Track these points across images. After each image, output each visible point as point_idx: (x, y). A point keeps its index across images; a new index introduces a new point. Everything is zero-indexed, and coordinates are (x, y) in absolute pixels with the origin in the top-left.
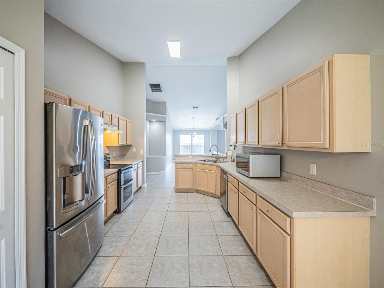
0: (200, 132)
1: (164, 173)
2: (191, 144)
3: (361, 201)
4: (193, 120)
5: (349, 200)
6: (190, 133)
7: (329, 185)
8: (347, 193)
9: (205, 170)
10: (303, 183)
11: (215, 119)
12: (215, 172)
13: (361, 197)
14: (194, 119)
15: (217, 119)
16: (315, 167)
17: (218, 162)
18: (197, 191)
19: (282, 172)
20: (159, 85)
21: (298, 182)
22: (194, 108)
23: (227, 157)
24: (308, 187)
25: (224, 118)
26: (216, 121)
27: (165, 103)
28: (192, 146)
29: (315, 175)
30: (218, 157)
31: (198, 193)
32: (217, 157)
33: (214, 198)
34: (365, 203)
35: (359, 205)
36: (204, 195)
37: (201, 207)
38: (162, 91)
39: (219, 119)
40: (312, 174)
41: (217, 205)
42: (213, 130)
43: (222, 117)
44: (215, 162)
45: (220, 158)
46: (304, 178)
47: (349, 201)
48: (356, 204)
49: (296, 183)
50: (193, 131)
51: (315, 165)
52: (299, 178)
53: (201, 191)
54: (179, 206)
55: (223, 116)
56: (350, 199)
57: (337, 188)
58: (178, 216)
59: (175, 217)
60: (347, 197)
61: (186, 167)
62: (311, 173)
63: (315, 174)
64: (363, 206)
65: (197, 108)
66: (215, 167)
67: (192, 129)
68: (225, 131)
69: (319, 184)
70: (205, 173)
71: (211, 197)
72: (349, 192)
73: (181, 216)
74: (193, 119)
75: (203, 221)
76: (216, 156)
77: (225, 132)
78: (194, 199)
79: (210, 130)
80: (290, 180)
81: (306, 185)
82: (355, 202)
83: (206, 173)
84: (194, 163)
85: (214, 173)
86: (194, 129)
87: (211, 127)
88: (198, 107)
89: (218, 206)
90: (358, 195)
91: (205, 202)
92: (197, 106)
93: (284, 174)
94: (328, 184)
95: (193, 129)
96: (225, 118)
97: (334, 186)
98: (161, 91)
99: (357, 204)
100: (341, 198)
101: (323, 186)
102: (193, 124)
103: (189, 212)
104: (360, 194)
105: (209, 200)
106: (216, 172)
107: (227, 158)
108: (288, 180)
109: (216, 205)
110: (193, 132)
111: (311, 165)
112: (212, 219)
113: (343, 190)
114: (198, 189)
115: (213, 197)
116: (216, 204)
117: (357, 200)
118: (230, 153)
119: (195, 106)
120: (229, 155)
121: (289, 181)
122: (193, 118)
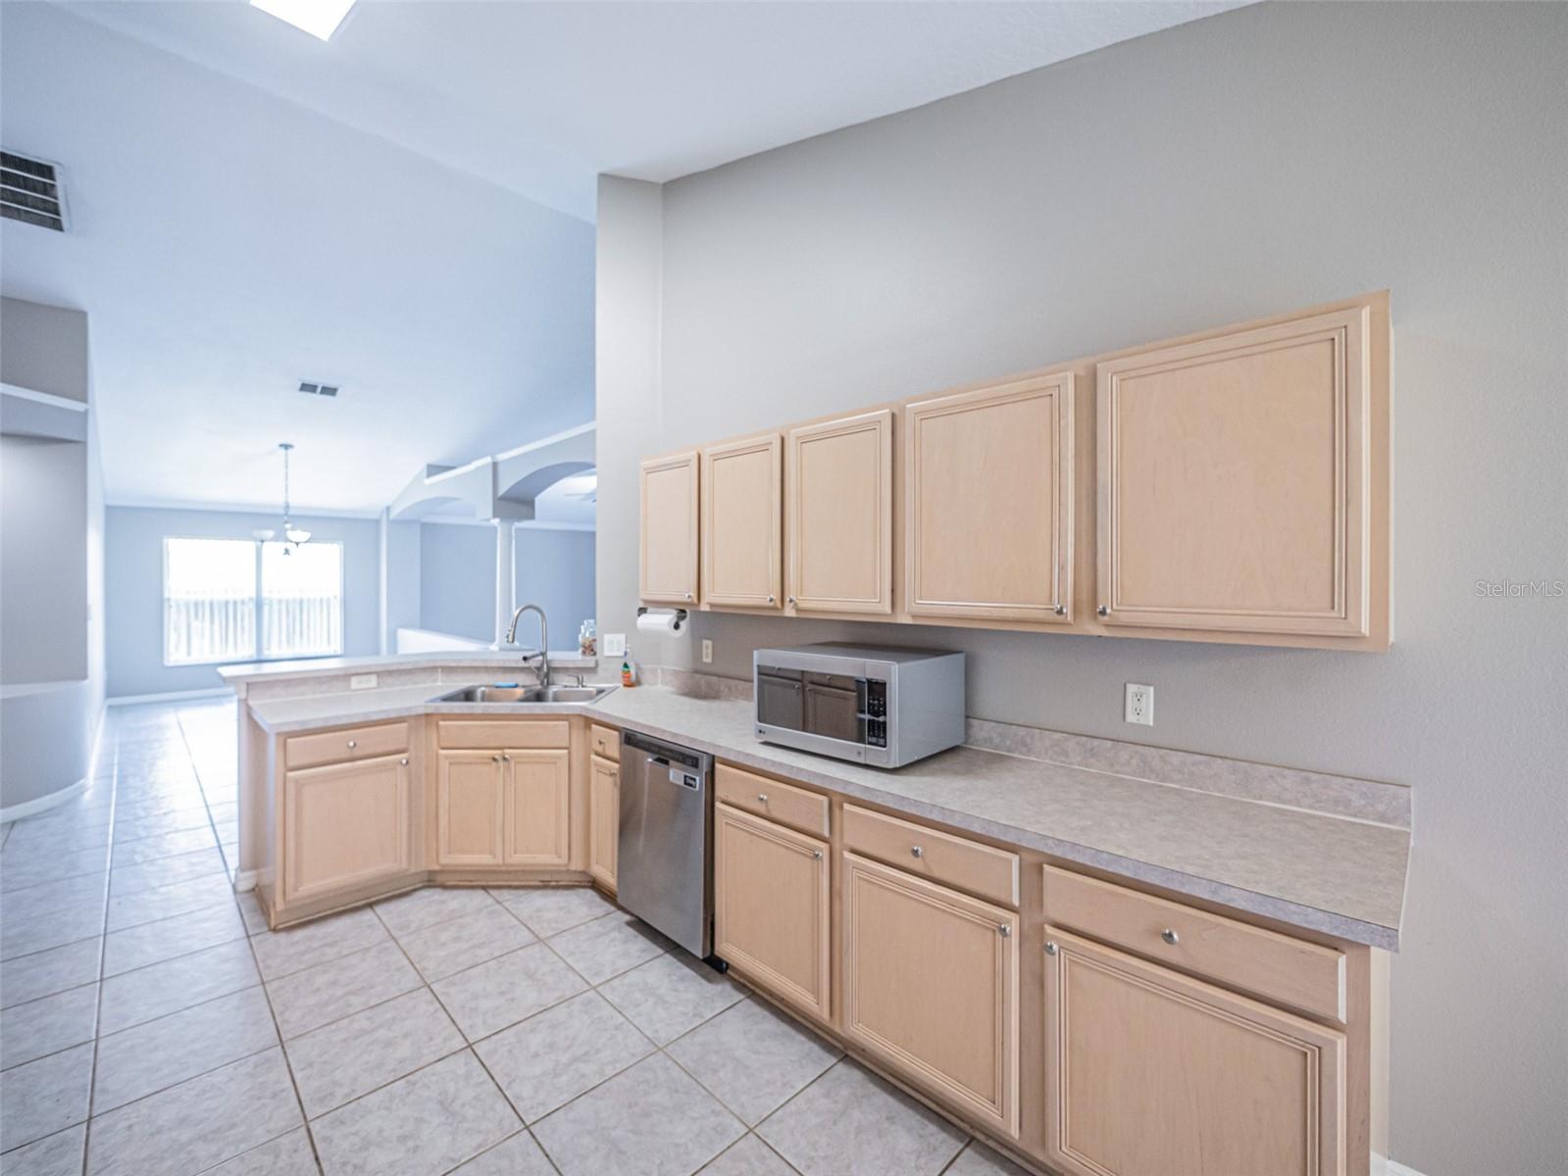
0: (323, 524)
1: (73, 801)
2: (253, 595)
3: (1363, 802)
4: (287, 456)
5: (1316, 805)
6: (268, 528)
7: (1226, 758)
8: (1307, 781)
9: (499, 752)
10: (1092, 760)
11: (420, 467)
12: (566, 751)
13: (1364, 789)
14: (290, 451)
15: (433, 470)
16: (1148, 696)
17: (555, 693)
18: (432, 881)
19: (975, 722)
20: (47, 171)
21: (1067, 757)
22: (307, 388)
23: (597, 662)
24: (1117, 772)
25: (495, 465)
26: (429, 475)
27: (80, 316)
28: (259, 605)
29: (1150, 727)
30: (549, 668)
31: (445, 887)
32: (545, 669)
33: (560, 892)
34: (1381, 808)
35: (1355, 816)
36: (485, 888)
37: (530, 975)
38: (65, 224)
39: (454, 468)
40: (1135, 721)
41: (601, 930)
42: (401, 524)
43: (488, 460)
44: (539, 697)
45: (556, 670)
46: (1096, 742)
47: (1316, 809)
48: (1346, 814)
49: (1055, 761)
50: (287, 522)
51: (1152, 689)
52: (1072, 744)
53: (461, 872)
54: (381, 1033)
55: (492, 457)
56: (1318, 802)
57: (1262, 767)
58: (420, 1121)
59: (403, 1139)
60: (1305, 795)
61: (357, 752)
62: (1131, 718)
63: (1151, 724)
64: (1374, 820)
65: (330, 391)
66: (566, 723)
67: (281, 511)
68: (499, 530)
69: (1176, 758)
70: (498, 768)
71: (539, 892)
72: (1314, 777)
73: (445, 1106)
74: (283, 451)
75: (609, 1072)
76: (538, 665)
77: (499, 535)
78: (444, 937)
79: (377, 522)
80: (1021, 753)
81: (1112, 765)
82: (1340, 809)
83: (501, 763)
84: (418, 716)
85: (559, 757)
86: (291, 512)
87: (389, 503)
88: (338, 393)
89: (615, 934)
90: (1351, 784)
91: (525, 936)
92: (331, 384)
93: (981, 730)
94: (1221, 757)
95: (287, 506)
96: (501, 469)
97: (1246, 761)
98: (57, 225)
99: (1350, 815)
100: (1279, 799)
101: (1194, 764)
102: (286, 479)
103: (481, 1049)
104: (1360, 782)
105: (539, 910)
106: (569, 753)
107: (599, 669)
108: (1009, 751)
109: (601, 935)
110: (288, 526)
111: (1132, 688)
112: (648, 1033)
113: (1286, 772)
114: (444, 866)
115: (545, 886)
116: (595, 927)
117: (1350, 800)
118: (611, 642)
119: (321, 381)
120: (607, 653)
121: (1016, 755)
122: (286, 447)
